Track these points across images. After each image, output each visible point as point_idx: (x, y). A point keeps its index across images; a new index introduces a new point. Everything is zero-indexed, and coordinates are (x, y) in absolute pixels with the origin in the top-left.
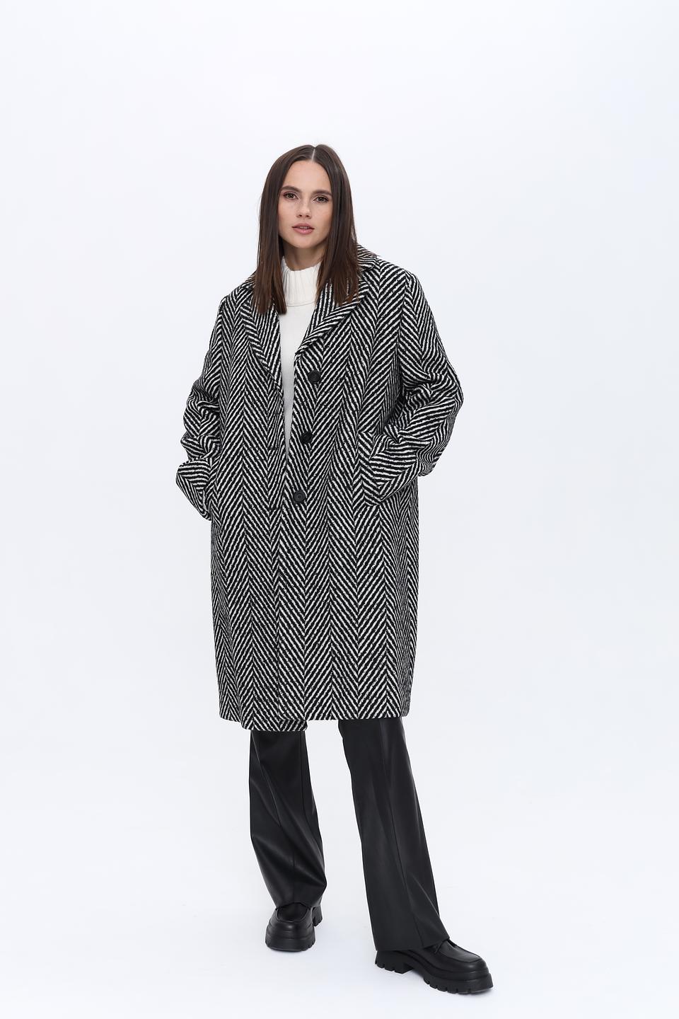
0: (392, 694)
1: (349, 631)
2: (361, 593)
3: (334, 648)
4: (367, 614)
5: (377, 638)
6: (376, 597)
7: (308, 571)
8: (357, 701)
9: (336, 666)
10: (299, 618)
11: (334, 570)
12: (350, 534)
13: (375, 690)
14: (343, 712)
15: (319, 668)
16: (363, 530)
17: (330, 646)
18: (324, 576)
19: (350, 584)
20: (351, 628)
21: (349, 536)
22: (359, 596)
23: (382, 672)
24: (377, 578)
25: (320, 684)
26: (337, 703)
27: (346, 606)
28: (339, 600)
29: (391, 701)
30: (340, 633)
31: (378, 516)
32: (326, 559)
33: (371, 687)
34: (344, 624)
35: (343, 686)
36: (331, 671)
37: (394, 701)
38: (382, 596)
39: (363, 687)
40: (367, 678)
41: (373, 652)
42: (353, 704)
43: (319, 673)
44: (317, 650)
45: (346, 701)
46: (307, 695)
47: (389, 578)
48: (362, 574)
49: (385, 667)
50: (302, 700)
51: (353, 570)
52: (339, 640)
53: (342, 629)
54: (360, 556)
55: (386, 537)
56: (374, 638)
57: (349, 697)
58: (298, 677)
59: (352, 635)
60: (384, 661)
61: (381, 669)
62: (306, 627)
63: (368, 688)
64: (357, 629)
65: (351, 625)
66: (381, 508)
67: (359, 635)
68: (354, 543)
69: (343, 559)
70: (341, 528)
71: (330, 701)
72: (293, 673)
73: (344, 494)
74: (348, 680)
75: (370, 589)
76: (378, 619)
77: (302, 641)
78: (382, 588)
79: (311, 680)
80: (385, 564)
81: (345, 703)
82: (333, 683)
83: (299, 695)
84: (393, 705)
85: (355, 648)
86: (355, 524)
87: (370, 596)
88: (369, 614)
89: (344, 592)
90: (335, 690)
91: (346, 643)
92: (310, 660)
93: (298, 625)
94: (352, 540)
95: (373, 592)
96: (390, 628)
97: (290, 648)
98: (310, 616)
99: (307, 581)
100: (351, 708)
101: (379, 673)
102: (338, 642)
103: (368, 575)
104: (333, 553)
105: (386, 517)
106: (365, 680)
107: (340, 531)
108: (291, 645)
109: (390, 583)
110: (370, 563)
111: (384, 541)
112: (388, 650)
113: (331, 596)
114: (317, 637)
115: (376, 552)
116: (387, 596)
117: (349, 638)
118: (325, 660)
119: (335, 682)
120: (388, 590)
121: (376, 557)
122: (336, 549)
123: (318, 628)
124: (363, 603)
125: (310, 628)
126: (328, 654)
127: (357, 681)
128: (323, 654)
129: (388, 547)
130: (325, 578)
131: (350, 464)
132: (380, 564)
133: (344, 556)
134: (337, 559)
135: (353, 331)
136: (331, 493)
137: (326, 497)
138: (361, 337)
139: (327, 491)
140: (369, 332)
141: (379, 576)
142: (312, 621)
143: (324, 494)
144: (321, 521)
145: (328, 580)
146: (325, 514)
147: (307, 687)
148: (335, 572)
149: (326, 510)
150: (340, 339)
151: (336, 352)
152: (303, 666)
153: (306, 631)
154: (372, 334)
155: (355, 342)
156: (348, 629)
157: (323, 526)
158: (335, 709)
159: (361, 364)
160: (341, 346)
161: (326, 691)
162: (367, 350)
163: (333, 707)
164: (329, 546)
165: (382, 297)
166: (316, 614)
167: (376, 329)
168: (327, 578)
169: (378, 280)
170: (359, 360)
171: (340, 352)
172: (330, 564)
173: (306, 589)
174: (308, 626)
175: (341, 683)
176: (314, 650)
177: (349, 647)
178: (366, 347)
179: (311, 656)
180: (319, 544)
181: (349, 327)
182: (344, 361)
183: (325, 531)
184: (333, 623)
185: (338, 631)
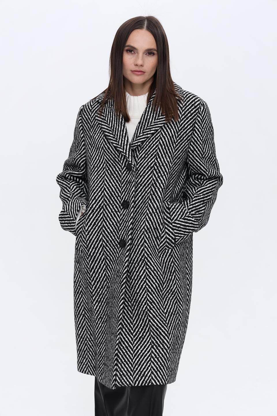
1: (163, 328)
3: (153, 340)
4: (170, 318)
6: (173, 307)
7: (132, 291)
8: (167, 373)
9: (154, 351)
10: (129, 321)
11: (150, 290)
12: (159, 267)
14: (159, 380)
15: (143, 352)
16: (164, 264)
17: (150, 338)
18: (142, 294)
19: (159, 299)
20: (163, 327)
21: (159, 269)
22: (164, 307)
24: (173, 295)
25: (143, 362)
26: (155, 374)
27: (158, 313)
28: (154, 309)
30: (156, 331)
31: (172, 256)
32: (144, 283)
34: (159, 324)
35: (159, 363)
36: (151, 354)
38: (176, 306)
39: (170, 364)
40: (171, 357)
42: (165, 374)
43: (142, 355)
44: (142, 341)
46: (135, 370)
47: (179, 295)
48: (165, 293)
50: (132, 373)
51: (161, 290)
52: (156, 334)
53: (157, 327)
54: (165, 282)
55: (177, 269)
57: (163, 370)
58: (129, 358)
59: (165, 331)
62: (134, 327)
64: (167, 327)
65: (163, 324)
66: (174, 251)
67: (169, 331)
68: (161, 273)
70: (154, 263)
71: (150, 373)
72: (126, 356)
73: (154, 242)
74: (164, 359)
75: (169, 302)
76: (175, 321)
77: (132, 336)
78: (175, 302)
79: (137, 360)
80: (178, 286)
81: (161, 374)
82: (152, 361)
83: (129, 370)
85: (167, 339)
87: (170, 306)
88: (172, 318)
89: (157, 304)
90: (153, 366)
91: (161, 336)
92: (137, 348)
93: (128, 326)
94: (160, 271)
95: (171, 304)
97: (124, 340)
98: (136, 320)
99: (132, 298)
100: (164, 377)
102: (155, 336)
103: (168, 293)
104: (150, 280)
105: (176, 256)
106: (171, 359)
107: (154, 265)
108: (124, 338)
109: (180, 298)
110: (170, 286)
111: (176, 272)
113: (148, 307)
114: (141, 333)
115: (173, 279)
116: (178, 306)
117: (162, 333)
118: (146, 347)
119: (153, 361)
120: (178, 303)
121: (173, 282)
122: (151, 277)
123: (142, 327)
124: (167, 311)
125: (137, 327)
126: (149, 343)
127: (168, 360)
128: (146, 344)
129: (178, 275)
130: (144, 295)
131: (160, 223)
132: (175, 286)
133: (156, 282)
134: (152, 283)
135: (162, 137)
136: (147, 241)
137: (143, 243)
138: (167, 141)
139: (145, 239)
140: (172, 139)
141: (174, 294)
142: (137, 323)
143: (143, 242)
144: (139, 259)
145: (146, 297)
146: (142, 254)
147: (135, 364)
148: (151, 292)
149: (144, 252)
150: (152, 142)
151: (148, 150)
152: (133, 351)
153: (134, 330)
154: (174, 140)
155: (162, 143)
156: (161, 327)
157: (141, 262)
158: (154, 378)
159: (167, 159)
160: (151, 146)
161: (147, 367)
162: (171, 150)
163: (152, 376)
164: (146, 275)
165: (183, 117)
166: (139, 319)
167: (178, 137)
168: (145, 296)
169: (182, 106)
170: (166, 156)
171: (151, 151)
172: (147, 286)
173: (132, 303)
174: (135, 327)
175: (157, 361)
176: (140, 342)
177: (163, 338)
178: (170, 148)
179: (137, 345)
180: (138, 273)
181: (159, 135)
182: (154, 155)
183: (143, 265)
184: (151, 324)
185: (155, 329)
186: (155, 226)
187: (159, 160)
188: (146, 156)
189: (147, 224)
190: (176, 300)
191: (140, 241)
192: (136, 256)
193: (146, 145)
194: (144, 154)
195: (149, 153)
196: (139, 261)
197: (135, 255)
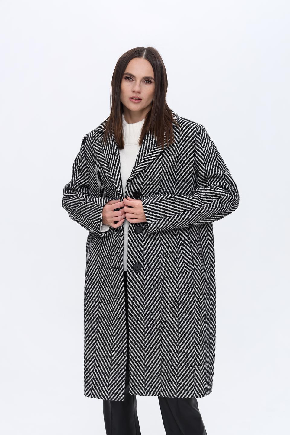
0: (197, 384)
1: (173, 347)
2: (180, 325)
3: (163, 356)
4: (184, 337)
5: (189, 351)
6: (189, 327)
8: (176, 387)
9: (164, 366)
10: (141, 338)
11: (164, 310)
12: (175, 289)
13: (187, 382)
14: (167, 393)
15: (154, 367)
16: (183, 286)
17: (160, 355)
18: (157, 314)
19: (174, 319)
20: (174, 345)
21: (174, 291)
22: (179, 326)
23: (192, 372)
24: (190, 316)
25: (154, 376)
26: (164, 387)
27: (171, 332)
28: (167, 328)
29: (197, 388)
30: (167, 348)
31: (193, 278)
32: (159, 304)
33: (185, 380)
34: (170, 343)
35: (168, 378)
36: (161, 369)
37: (198, 388)
38: (193, 326)
39: (180, 380)
40: (182, 374)
41: (187, 359)
42: (174, 389)
43: (153, 370)
44: (152, 356)
45: (170, 387)
46: (146, 382)
47: (198, 315)
48: (182, 313)
49: (194, 369)
50: (143, 384)
51: (176, 311)
52: (166, 351)
53: (168, 345)
54: (181, 303)
55: (197, 291)
56: (188, 351)
57: (171, 385)
58: (141, 372)
59: (174, 349)
60: (193, 365)
61: (191, 370)
62: (145, 343)
63: (183, 380)
64: (177, 346)
65: (174, 343)
66: (194, 273)
67: (179, 349)
68: (177, 294)
69: (170, 305)
70: (170, 286)
71: (160, 386)
72: (138, 370)
73: (172, 265)
74: (171, 375)
75: (186, 322)
76: (190, 340)
77: (143, 351)
78: (193, 321)
79: (149, 373)
80: (196, 307)
81: (169, 388)
82: (162, 376)
83: (141, 382)
84: (198, 391)
85: (176, 357)
86: (179, 283)
87: (186, 327)
89: (171, 324)
90: (163, 380)
91: (171, 353)
92: (148, 362)
93: (140, 342)
94: (176, 293)
95: (188, 324)
96: (197, 345)
97: (136, 355)
98: (148, 337)
99: (145, 317)
100: (172, 391)
101: (190, 372)
102: (165, 352)
103: (185, 314)
104: (165, 301)
105: (197, 278)
106: (181, 376)
107: (169, 288)
109: (198, 318)
110: (186, 306)
111: (196, 293)
112: (196, 358)
113: (162, 326)
114: (152, 349)
115: (191, 300)
116: (196, 326)
117: (172, 351)
118: (157, 362)
119: (163, 375)
120: (196, 323)
121: (190, 303)
122: (166, 298)
123: (153, 344)
124: (182, 330)
125: (148, 343)
126: (159, 359)
127: (177, 376)
128: (156, 359)
129: (198, 297)
130: (158, 315)
131: (175, 246)
132: (193, 307)
133: (171, 303)
134: (167, 304)
135: (164, 163)
136: (164, 265)
137: (160, 267)
138: (169, 167)
139: (162, 263)
140: (173, 165)
141: (192, 314)
142: (149, 340)
143: (160, 265)
144: (156, 282)
145: (161, 317)
146: (159, 277)
147: (146, 377)
148: (165, 312)
149: (161, 274)
150: (155, 169)
151: (152, 178)
152: (144, 365)
153: (145, 345)
154: (175, 166)
155: (165, 170)
156: (172, 345)
157: (157, 284)
158: (163, 391)
159: (169, 185)
160: (155, 174)
161: (158, 380)
162: (172, 176)
163: (161, 389)
164: (162, 296)
165: (181, 141)
166: (152, 336)
167: (178, 162)
168: (160, 315)
169: (179, 131)
170: (168, 182)
171: (155, 178)
172: (162, 307)
173: (145, 321)
174: (147, 343)
175: (167, 376)
176: (151, 357)
177: (172, 356)
178: (172, 174)
179: (149, 359)
180: (153, 295)
181: (161, 162)
182: (158, 182)
183: (158, 287)
184: (163, 342)
185: (166, 346)
186: (170, 250)
187: (163, 186)
188: (151, 183)
189: (163, 248)
190: (194, 320)
191: (157, 265)
192: (153, 279)
193: (149, 173)
194: (149, 181)
195: (154, 180)
196: (155, 283)
197: (152, 277)
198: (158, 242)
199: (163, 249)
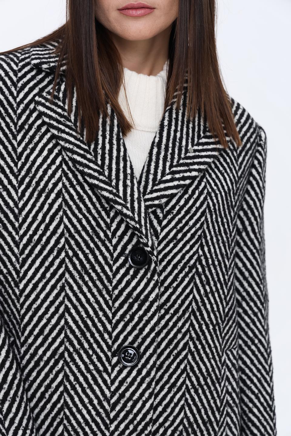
135: (210, 190)
138: (220, 202)
140: (229, 198)
151: (184, 221)
154: (232, 202)
155: (212, 208)
159: (219, 248)
162: (226, 226)
167: (236, 194)
170: (218, 241)
171: (191, 223)
178: (225, 220)
186: (205, 417)
187: (206, 249)
188: (180, 236)
189: (188, 412)
193: (177, 208)
194: (175, 231)
195: (187, 228)
198: (178, 396)
199: (189, 414)
